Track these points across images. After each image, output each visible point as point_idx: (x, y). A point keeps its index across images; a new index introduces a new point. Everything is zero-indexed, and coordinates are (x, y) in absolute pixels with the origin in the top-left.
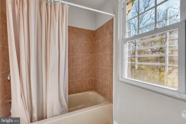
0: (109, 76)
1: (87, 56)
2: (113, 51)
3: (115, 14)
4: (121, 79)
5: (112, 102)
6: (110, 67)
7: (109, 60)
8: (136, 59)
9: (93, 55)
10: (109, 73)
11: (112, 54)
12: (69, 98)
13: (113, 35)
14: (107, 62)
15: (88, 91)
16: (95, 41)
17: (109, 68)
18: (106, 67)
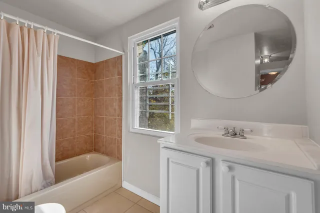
0: (118, 128)
1: (82, 100)
2: (122, 96)
3: (124, 52)
4: (131, 130)
5: (121, 160)
6: (118, 116)
7: (117, 107)
8: (148, 107)
9: (93, 100)
10: (117, 124)
11: (121, 100)
12: (56, 166)
13: (122, 77)
14: (115, 110)
15: (83, 154)
16: (95, 79)
17: (117, 118)
18: (113, 116)
